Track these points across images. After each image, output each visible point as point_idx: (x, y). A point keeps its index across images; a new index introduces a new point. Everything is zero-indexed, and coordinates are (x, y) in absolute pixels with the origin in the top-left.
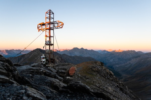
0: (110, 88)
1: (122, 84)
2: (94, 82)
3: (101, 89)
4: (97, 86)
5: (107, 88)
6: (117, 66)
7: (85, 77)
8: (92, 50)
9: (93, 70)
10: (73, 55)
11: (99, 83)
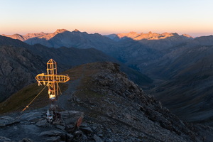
0: (128, 116)
1: (152, 98)
2: (102, 108)
3: (115, 119)
4: (107, 116)
5: (123, 116)
6: (146, 64)
7: (87, 102)
8: (96, 35)
9: (100, 84)
10: (57, 47)
11: (111, 110)
